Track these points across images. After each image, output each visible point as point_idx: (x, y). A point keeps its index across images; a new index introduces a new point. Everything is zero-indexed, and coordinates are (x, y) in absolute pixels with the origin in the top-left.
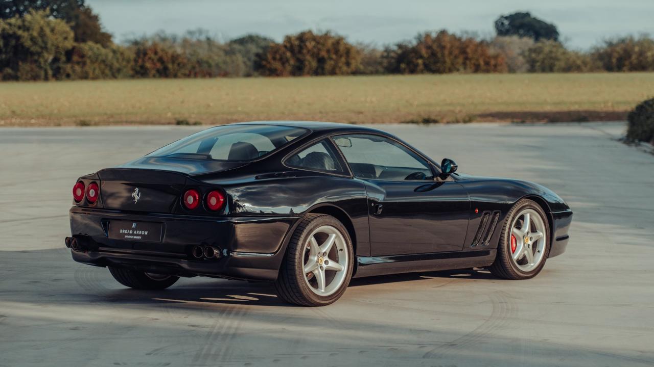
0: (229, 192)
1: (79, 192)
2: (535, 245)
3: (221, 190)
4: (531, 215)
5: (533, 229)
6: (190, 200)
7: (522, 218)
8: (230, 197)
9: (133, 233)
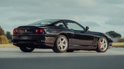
0: (44, 29)
1: (14, 31)
2: (105, 46)
3: (43, 29)
4: (104, 40)
5: (105, 43)
6: (37, 31)
7: (102, 40)
8: (44, 31)
9: (25, 38)
